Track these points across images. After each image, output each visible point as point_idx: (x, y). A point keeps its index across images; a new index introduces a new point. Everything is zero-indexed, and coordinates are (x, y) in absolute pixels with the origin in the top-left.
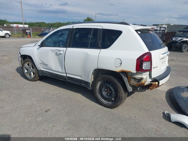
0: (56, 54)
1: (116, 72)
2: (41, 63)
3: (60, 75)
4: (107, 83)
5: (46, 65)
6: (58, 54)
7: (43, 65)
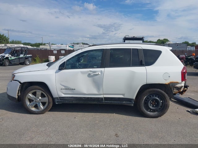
0: (89, 75)
1: (166, 84)
2: (64, 88)
3: (94, 98)
4: (153, 96)
5: (72, 89)
6: (92, 75)
7: (67, 90)
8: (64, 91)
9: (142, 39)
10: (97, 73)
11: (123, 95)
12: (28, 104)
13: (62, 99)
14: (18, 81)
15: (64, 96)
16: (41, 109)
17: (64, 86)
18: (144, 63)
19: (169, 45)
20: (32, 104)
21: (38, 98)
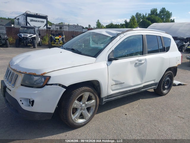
2: (114, 83)
6: (138, 65)
7: (116, 85)
9: (45, 17)
10: (143, 62)
11: (154, 80)
12: (72, 116)
13: (109, 97)
14: (60, 85)
15: (112, 92)
16: (87, 118)
17: (115, 81)
18: (166, 49)
19: (69, 25)
20: (78, 114)
21: (83, 103)
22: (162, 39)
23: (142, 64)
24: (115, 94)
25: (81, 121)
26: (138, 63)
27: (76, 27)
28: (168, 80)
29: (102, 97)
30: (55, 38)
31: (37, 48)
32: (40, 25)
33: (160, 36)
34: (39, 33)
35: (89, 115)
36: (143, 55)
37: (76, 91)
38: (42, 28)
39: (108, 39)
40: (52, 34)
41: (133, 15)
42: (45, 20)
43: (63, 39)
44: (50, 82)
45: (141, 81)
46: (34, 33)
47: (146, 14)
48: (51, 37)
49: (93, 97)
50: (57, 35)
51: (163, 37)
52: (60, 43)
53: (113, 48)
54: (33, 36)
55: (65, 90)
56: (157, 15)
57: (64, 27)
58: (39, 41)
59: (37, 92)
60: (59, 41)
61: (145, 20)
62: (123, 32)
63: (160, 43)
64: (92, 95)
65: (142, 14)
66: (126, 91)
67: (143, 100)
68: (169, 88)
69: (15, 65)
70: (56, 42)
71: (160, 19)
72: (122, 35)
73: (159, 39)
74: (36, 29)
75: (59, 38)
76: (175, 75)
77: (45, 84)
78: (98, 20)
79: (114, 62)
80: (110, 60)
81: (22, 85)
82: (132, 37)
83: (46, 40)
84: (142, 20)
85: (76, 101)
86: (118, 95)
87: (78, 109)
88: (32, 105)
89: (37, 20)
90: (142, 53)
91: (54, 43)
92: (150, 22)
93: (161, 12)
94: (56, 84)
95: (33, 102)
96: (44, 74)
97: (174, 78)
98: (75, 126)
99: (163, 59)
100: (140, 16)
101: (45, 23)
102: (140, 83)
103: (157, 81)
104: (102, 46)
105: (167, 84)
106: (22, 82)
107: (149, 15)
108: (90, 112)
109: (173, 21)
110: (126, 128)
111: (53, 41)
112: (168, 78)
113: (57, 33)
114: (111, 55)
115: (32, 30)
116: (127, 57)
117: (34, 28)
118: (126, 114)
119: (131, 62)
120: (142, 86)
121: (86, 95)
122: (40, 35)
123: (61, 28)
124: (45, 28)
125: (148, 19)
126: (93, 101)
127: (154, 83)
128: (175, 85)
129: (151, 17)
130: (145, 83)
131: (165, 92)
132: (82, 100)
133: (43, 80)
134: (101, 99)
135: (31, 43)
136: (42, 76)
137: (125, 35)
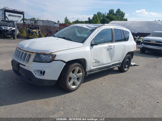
5: (99, 62)
6: (109, 49)
7: (96, 63)
8: (94, 64)
9: (22, 13)
10: (112, 47)
11: (119, 61)
12: (69, 83)
13: (91, 71)
14: (62, 61)
15: (93, 68)
16: (77, 85)
17: (95, 60)
18: (126, 39)
19: (43, 21)
20: (72, 82)
21: (76, 75)
22: (124, 32)
23: (112, 48)
24: (95, 69)
25: (74, 87)
26: (109, 48)
27: (49, 22)
28: (128, 61)
29: (86, 71)
30: (32, 31)
31: (16, 39)
32: (18, 19)
33: (123, 30)
34: (18, 26)
35: (79, 83)
36: (112, 42)
37: (72, 66)
38: (19, 22)
39: (89, 31)
40: (29, 28)
41: (95, 14)
42: (22, 16)
43: (39, 32)
44: (56, 59)
45: (111, 61)
46: (13, 26)
47: (105, 14)
48: (29, 30)
49: (81, 71)
50: (33, 29)
51: (124, 30)
52: (37, 36)
53: (94, 37)
54: (12, 29)
55: (65, 64)
56: (114, 14)
57: (38, 22)
58: (18, 33)
59: (47, 65)
60: (36, 34)
61: (105, 18)
62: (99, 27)
63: (123, 34)
64: (80, 69)
65: (102, 13)
66: (102, 67)
67: (111, 75)
68: (128, 67)
69: (26, 48)
70: (33, 34)
71: (116, 18)
72: (99, 29)
73: (122, 31)
74: (15, 23)
75: (36, 31)
76: (132, 58)
77: (52, 60)
78: (66, 17)
79: (95, 47)
80: (92, 45)
81: (33, 61)
82: (105, 30)
83: (23, 33)
84: (102, 18)
85: (71, 73)
86: (97, 70)
87: (72, 78)
88: (43, 75)
89: (14, 15)
90: (112, 41)
91: (32, 35)
92: (108, 20)
93: (117, 12)
94: (59, 60)
95: (44, 72)
96: (52, 53)
97: (132, 60)
98: (70, 90)
99: (125, 46)
100: (101, 14)
101: (22, 18)
102: (110, 62)
103: (121, 61)
104: (86, 36)
105: (127, 64)
106: (34, 60)
107: (108, 14)
108: (79, 81)
109: (126, 20)
110: (104, 91)
111: (31, 34)
112: (128, 60)
113: (34, 27)
114: (92, 42)
115: (12, 24)
116: (102, 43)
117: (13, 22)
118: (102, 83)
119: (105, 47)
120: (111, 64)
121: (77, 69)
122: (18, 28)
123: (35, 23)
124: (22, 22)
125: (107, 17)
126: (81, 73)
127: (119, 63)
128: (132, 66)
129: (110, 16)
130: (113, 62)
131: (126, 69)
132: (74, 72)
133: (51, 57)
134: (86, 72)
135: (11, 35)
136: (50, 54)
137: (101, 29)
